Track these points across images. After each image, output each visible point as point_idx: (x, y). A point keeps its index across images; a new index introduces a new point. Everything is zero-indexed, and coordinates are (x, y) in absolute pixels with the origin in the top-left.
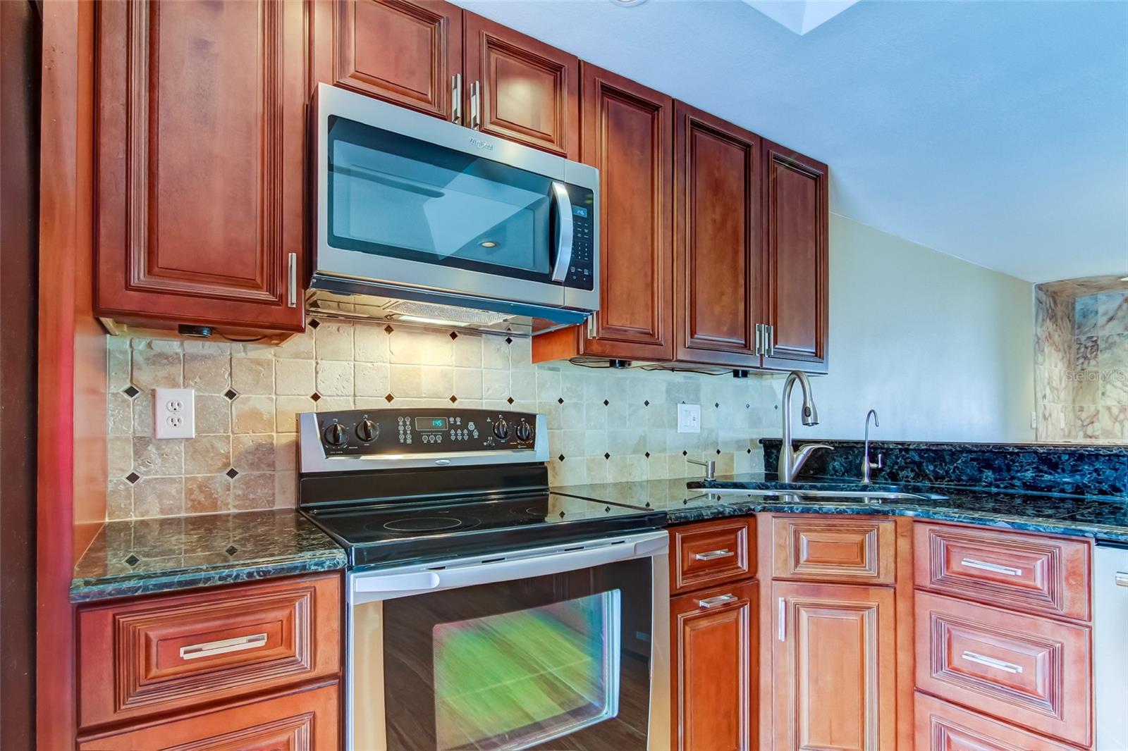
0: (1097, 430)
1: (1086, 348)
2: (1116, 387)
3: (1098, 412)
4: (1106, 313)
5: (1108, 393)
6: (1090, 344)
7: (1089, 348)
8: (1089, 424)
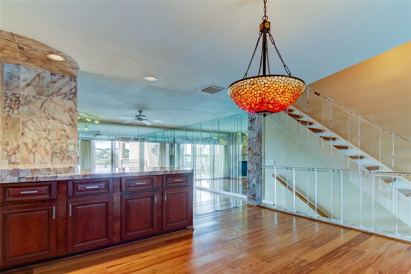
0: (19, 158)
1: (11, 101)
2: (31, 130)
3: (19, 146)
4: (25, 80)
5: (26, 134)
6: (14, 99)
7: (14, 102)
8: (12, 155)
